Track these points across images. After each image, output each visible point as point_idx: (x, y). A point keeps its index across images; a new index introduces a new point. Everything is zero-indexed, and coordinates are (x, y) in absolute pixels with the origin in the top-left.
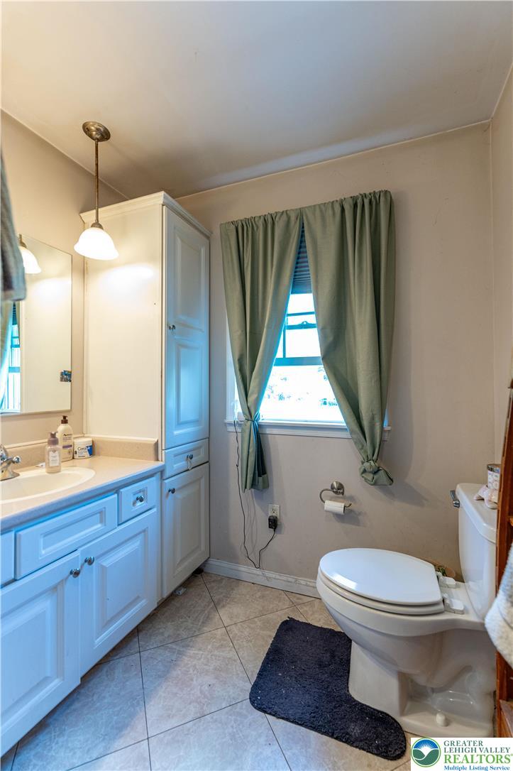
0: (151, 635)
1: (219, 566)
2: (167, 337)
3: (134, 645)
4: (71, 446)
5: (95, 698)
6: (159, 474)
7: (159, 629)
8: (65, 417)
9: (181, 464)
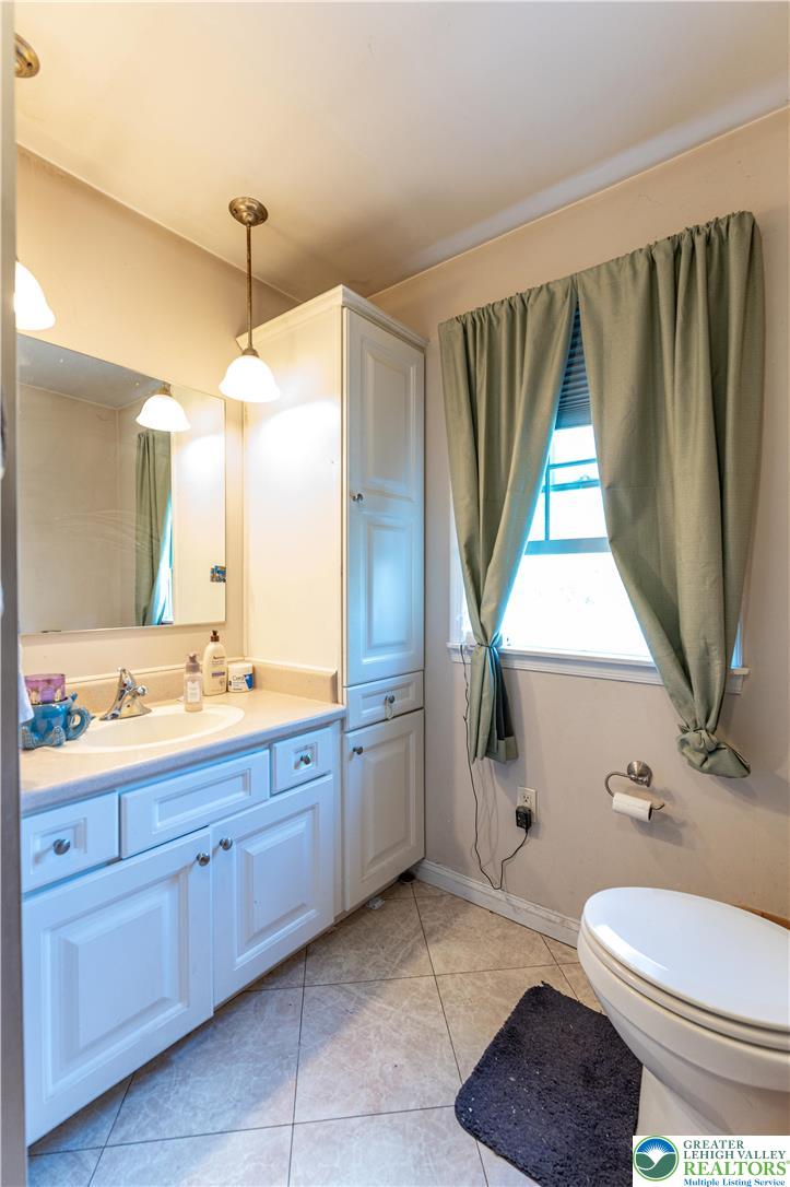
0: (323, 964)
1: (436, 873)
2: (351, 511)
3: (298, 975)
4: (223, 674)
5: (235, 1040)
6: (338, 724)
7: (337, 956)
8: (215, 633)
9: (376, 710)
